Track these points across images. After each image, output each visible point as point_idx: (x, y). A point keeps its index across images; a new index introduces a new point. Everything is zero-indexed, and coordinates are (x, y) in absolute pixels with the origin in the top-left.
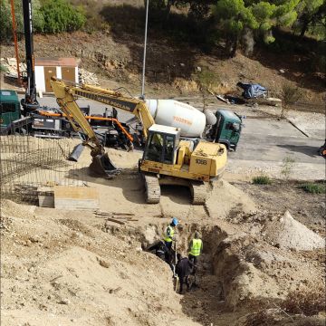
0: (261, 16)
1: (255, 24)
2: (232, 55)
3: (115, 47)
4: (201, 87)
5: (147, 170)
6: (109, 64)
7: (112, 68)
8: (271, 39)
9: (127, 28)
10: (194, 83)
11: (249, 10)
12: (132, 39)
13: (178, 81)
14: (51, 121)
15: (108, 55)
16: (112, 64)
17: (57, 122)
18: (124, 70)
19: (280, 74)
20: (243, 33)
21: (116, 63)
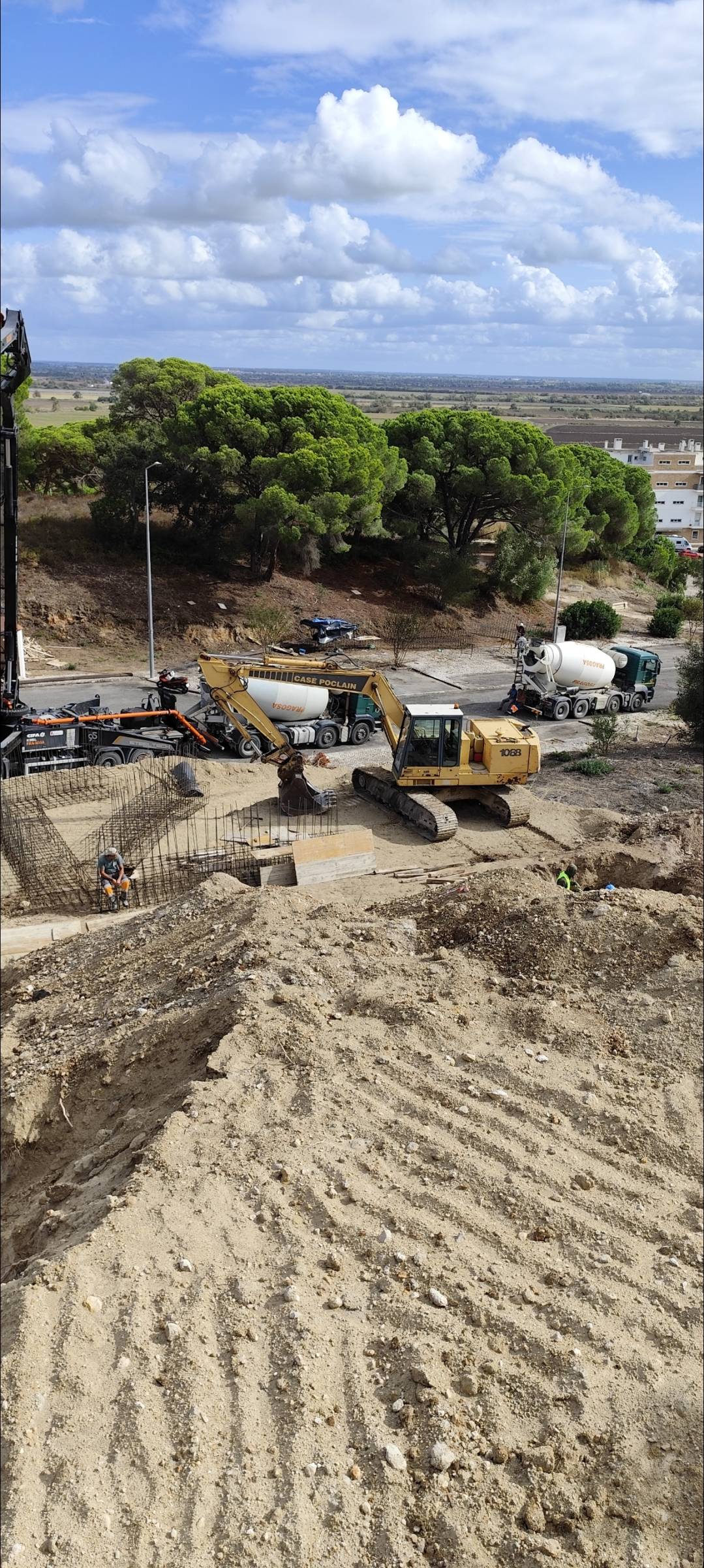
0: (329, 514)
1: (322, 528)
2: (268, 577)
3: (58, 589)
4: (235, 635)
5: (411, 784)
6: (56, 618)
7: (63, 624)
8: (345, 547)
9: (70, 554)
10: (222, 629)
11: (306, 507)
12: (85, 571)
13: (193, 630)
14: (60, 733)
15: (51, 602)
16: (62, 617)
17: (71, 733)
18: (87, 625)
19: (354, 596)
20: (304, 541)
21: (69, 615)
